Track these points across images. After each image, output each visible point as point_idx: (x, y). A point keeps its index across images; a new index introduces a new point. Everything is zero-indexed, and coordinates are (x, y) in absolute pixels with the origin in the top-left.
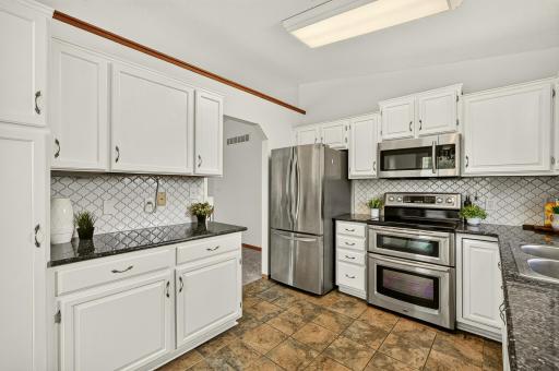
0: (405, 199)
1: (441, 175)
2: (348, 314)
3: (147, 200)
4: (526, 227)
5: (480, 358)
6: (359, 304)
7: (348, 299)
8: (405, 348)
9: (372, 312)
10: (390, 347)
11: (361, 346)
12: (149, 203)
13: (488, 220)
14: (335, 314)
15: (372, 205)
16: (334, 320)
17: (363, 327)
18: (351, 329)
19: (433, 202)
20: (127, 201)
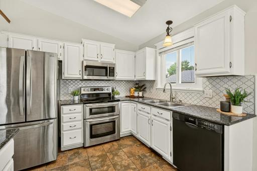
0: (91, 90)
1: (110, 79)
2: (82, 159)
4: (126, 97)
5: (131, 143)
6: (80, 151)
7: (72, 152)
8: (116, 155)
9: (90, 150)
10: (113, 159)
11: (106, 167)
13: (121, 96)
14: (76, 164)
15: (74, 94)
16: (80, 167)
17: (96, 159)
18: (93, 164)
19: (102, 90)
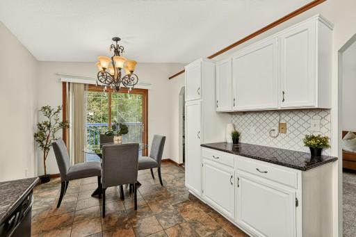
3: (273, 128)
12: (274, 130)
20: (261, 127)
